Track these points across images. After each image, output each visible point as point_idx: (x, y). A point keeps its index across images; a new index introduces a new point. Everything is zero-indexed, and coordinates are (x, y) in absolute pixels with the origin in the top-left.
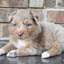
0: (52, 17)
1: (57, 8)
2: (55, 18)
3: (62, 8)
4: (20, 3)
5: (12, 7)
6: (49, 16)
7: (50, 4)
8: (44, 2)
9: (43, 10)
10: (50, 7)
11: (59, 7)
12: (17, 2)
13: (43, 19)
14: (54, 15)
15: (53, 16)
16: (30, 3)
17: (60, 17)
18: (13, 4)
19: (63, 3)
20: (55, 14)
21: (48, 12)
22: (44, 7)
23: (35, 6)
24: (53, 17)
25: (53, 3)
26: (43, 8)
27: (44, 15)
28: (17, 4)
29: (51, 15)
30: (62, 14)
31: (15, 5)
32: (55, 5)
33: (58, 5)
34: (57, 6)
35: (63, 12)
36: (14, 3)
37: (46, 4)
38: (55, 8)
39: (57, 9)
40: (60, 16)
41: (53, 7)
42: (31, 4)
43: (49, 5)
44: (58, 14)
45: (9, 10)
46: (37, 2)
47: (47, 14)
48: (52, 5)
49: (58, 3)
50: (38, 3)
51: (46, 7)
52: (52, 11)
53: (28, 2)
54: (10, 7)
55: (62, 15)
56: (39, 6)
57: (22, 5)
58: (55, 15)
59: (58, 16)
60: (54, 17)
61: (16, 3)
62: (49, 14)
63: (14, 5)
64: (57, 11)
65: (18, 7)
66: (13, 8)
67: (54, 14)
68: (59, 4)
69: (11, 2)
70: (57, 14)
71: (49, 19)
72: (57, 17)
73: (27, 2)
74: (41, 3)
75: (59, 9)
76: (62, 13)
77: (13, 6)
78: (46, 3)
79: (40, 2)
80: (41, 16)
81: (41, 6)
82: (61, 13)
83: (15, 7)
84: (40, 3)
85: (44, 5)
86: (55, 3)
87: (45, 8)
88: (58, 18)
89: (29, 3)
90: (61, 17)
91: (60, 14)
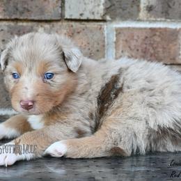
0: (130, 47)
1: (145, 19)
2: (140, 49)
3: (159, 19)
4: (37, 7)
5: (13, 17)
6: (121, 43)
7: (124, 10)
8: (106, 2)
9: (105, 26)
10: (124, 18)
11: (151, 17)
12: (28, 5)
13: (106, 51)
14: (137, 41)
15: (133, 43)
16: (67, 5)
17: (151, 45)
18: (17, 9)
19: (160, 6)
20: (138, 37)
21: (119, 32)
22: (108, 18)
23: (81, 15)
24: (133, 47)
25: (132, 7)
26: (104, 21)
27: (106, 41)
29: (126, 41)
30: (159, 36)
31: (22, 13)
32: (139, 11)
33: (146, 12)
34: (143, 14)
35: (160, 32)
36: (19, 6)
37: (113, 8)
38: (140, 20)
39: (144, 23)
40: (152, 42)
41: (133, 16)
42: (70, 7)
43: (121, 10)
44: (147, 37)
46: (85, 4)
47: (115, 39)
48: (129, 12)
49: (147, 4)
50: (90, 7)
51: (113, 19)
52: (129, 28)
53: (59, 4)
54: (8, 18)
55: (157, 39)
56: (93, 13)
57: (42, 11)
58: (140, 41)
59: (146, 44)
60: (135, 46)
61: (26, 6)
62: (122, 38)
63: (18, 13)
64: (145, 29)
65: (30, 18)
66: (16, 20)
67: (135, 38)
68: (150, 9)
69: (11, 4)
70: (143, 37)
71: (122, 52)
72: (145, 46)
74: (99, 5)
75: (150, 22)
76: (158, 33)
77: (18, 16)
78: (114, 5)
79: (96, 4)
80: (98, 44)
81: (98, 13)
82: (155, 35)
83: (22, 18)
84: (95, 7)
85: (108, 10)
86: (138, 6)
87: (111, 21)
88: (146, 48)
89: (62, 7)
90: (155, 45)
91: (151, 37)
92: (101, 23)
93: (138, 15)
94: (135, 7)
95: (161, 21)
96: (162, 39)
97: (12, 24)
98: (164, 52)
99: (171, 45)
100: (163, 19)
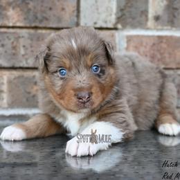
1: (153, 27)
2: (148, 54)
3: (165, 28)
4: (54, 16)
5: (33, 25)
7: (134, 19)
8: (117, 13)
9: (116, 33)
10: (134, 27)
11: (158, 25)
14: (145, 47)
15: (142, 49)
16: (82, 15)
17: (158, 51)
18: (37, 18)
20: (147, 44)
21: (129, 39)
22: (119, 26)
23: (95, 23)
24: (142, 53)
25: (141, 16)
26: (116, 29)
27: (118, 47)
28: (47, 19)
29: (136, 47)
30: (166, 43)
31: (41, 21)
32: (147, 20)
33: (153, 21)
34: (151, 23)
35: (167, 40)
36: (39, 15)
37: (124, 17)
38: (148, 29)
39: (152, 32)
40: (159, 48)
41: (142, 25)
42: (85, 16)
43: (131, 20)
44: (154, 44)
45: (26, 35)
46: (99, 13)
47: (125, 45)
48: (138, 22)
49: (154, 14)
50: (103, 16)
51: (124, 27)
52: (138, 36)
53: (75, 13)
54: (28, 25)
55: (164, 45)
56: (106, 22)
57: (59, 20)
58: (148, 47)
59: (154, 50)
60: (144, 52)
61: (45, 15)
62: (132, 44)
63: (38, 21)
64: (153, 36)
66: (36, 28)
67: (144, 44)
68: (157, 18)
69: (31, 13)
70: (151, 44)
72: (152, 52)
73: (73, 11)
74: (111, 15)
75: (158, 30)
76: (164, 41)
77: (37, 24)
78: (124, 15)
81: (110, 22)
82: (162, 42)
83: (41, 26)
84: (107, 16)
85: (119, 19)
86: (147, 16)
87: (122, 30)
88: (153, 54)
89: (78, 16)
90: (162, 51)
91: (158, 44)
92: (113, 31)
93: (146, 24)
94: (144, 17)
95: (167, 30)
96: (168, 45)
97: (32, 31)
98: (170, 57)
99: (176, 51)
100: (169, 27)
